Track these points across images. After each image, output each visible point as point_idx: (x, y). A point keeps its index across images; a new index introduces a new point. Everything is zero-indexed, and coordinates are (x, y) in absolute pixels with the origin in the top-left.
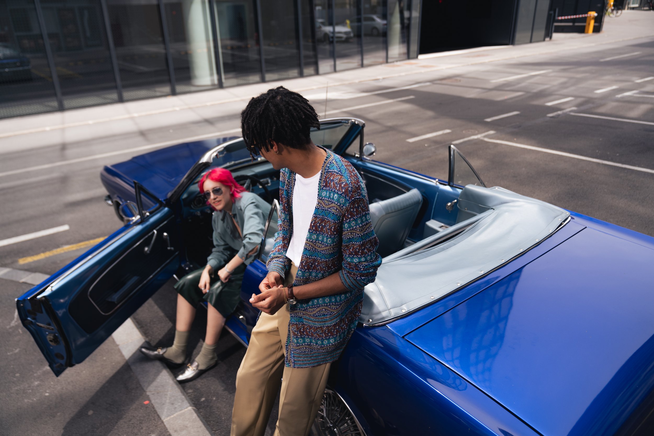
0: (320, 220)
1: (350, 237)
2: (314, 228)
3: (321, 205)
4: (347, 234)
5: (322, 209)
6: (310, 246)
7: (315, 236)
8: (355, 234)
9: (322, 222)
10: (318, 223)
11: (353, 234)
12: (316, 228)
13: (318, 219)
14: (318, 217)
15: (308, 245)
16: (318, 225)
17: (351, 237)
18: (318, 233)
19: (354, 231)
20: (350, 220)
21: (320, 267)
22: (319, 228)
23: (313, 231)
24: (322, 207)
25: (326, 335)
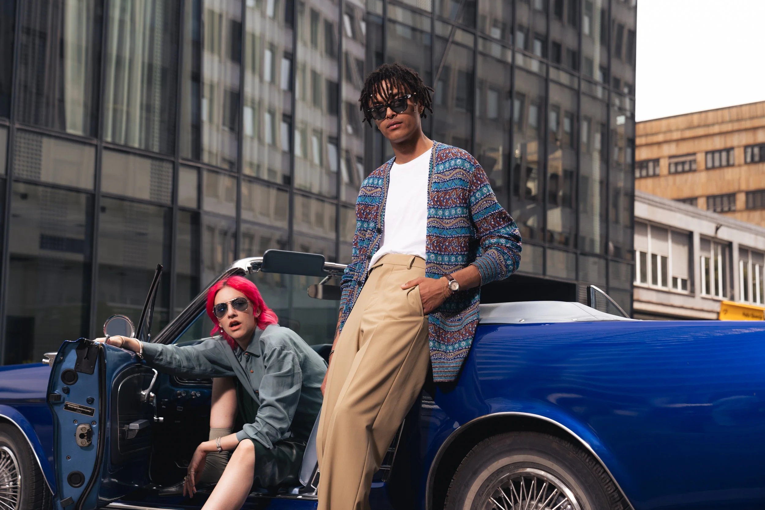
0: (443, 193)
1: (486, 206)
2: (438, 203)
3: (441, 179)
4: (483, 204)
5: (443, 182)
6: (438, 223)
7: (441, 212)
8: (491, 202)
9: (445, 195)
10: (442, 197)
11: (488, 202)
12: (441, 203)
13: (441, 193)
14: (440, 191)
15: (436, 222)
16: (442, 199)
17: (488, 206)
18: (443, 208)
19: (489, 199)
20: (481, 186)
21: (452, 247)
22: (444, 202)
23: (438, 206)
24: (443, 180)
25: (464, 335)
